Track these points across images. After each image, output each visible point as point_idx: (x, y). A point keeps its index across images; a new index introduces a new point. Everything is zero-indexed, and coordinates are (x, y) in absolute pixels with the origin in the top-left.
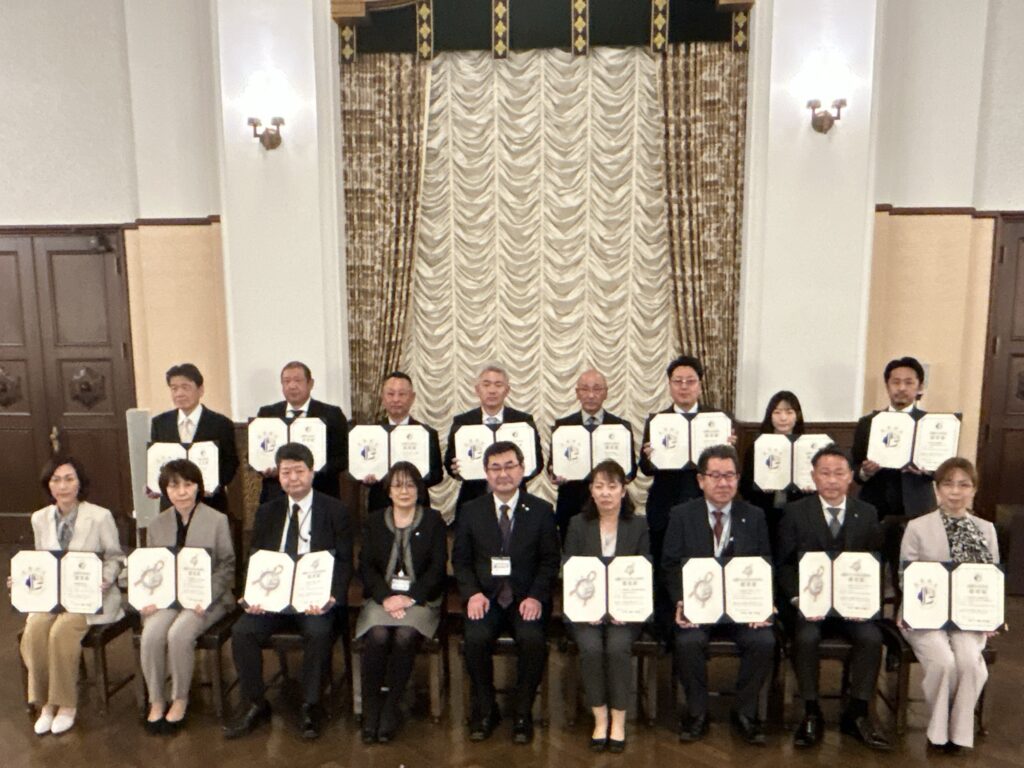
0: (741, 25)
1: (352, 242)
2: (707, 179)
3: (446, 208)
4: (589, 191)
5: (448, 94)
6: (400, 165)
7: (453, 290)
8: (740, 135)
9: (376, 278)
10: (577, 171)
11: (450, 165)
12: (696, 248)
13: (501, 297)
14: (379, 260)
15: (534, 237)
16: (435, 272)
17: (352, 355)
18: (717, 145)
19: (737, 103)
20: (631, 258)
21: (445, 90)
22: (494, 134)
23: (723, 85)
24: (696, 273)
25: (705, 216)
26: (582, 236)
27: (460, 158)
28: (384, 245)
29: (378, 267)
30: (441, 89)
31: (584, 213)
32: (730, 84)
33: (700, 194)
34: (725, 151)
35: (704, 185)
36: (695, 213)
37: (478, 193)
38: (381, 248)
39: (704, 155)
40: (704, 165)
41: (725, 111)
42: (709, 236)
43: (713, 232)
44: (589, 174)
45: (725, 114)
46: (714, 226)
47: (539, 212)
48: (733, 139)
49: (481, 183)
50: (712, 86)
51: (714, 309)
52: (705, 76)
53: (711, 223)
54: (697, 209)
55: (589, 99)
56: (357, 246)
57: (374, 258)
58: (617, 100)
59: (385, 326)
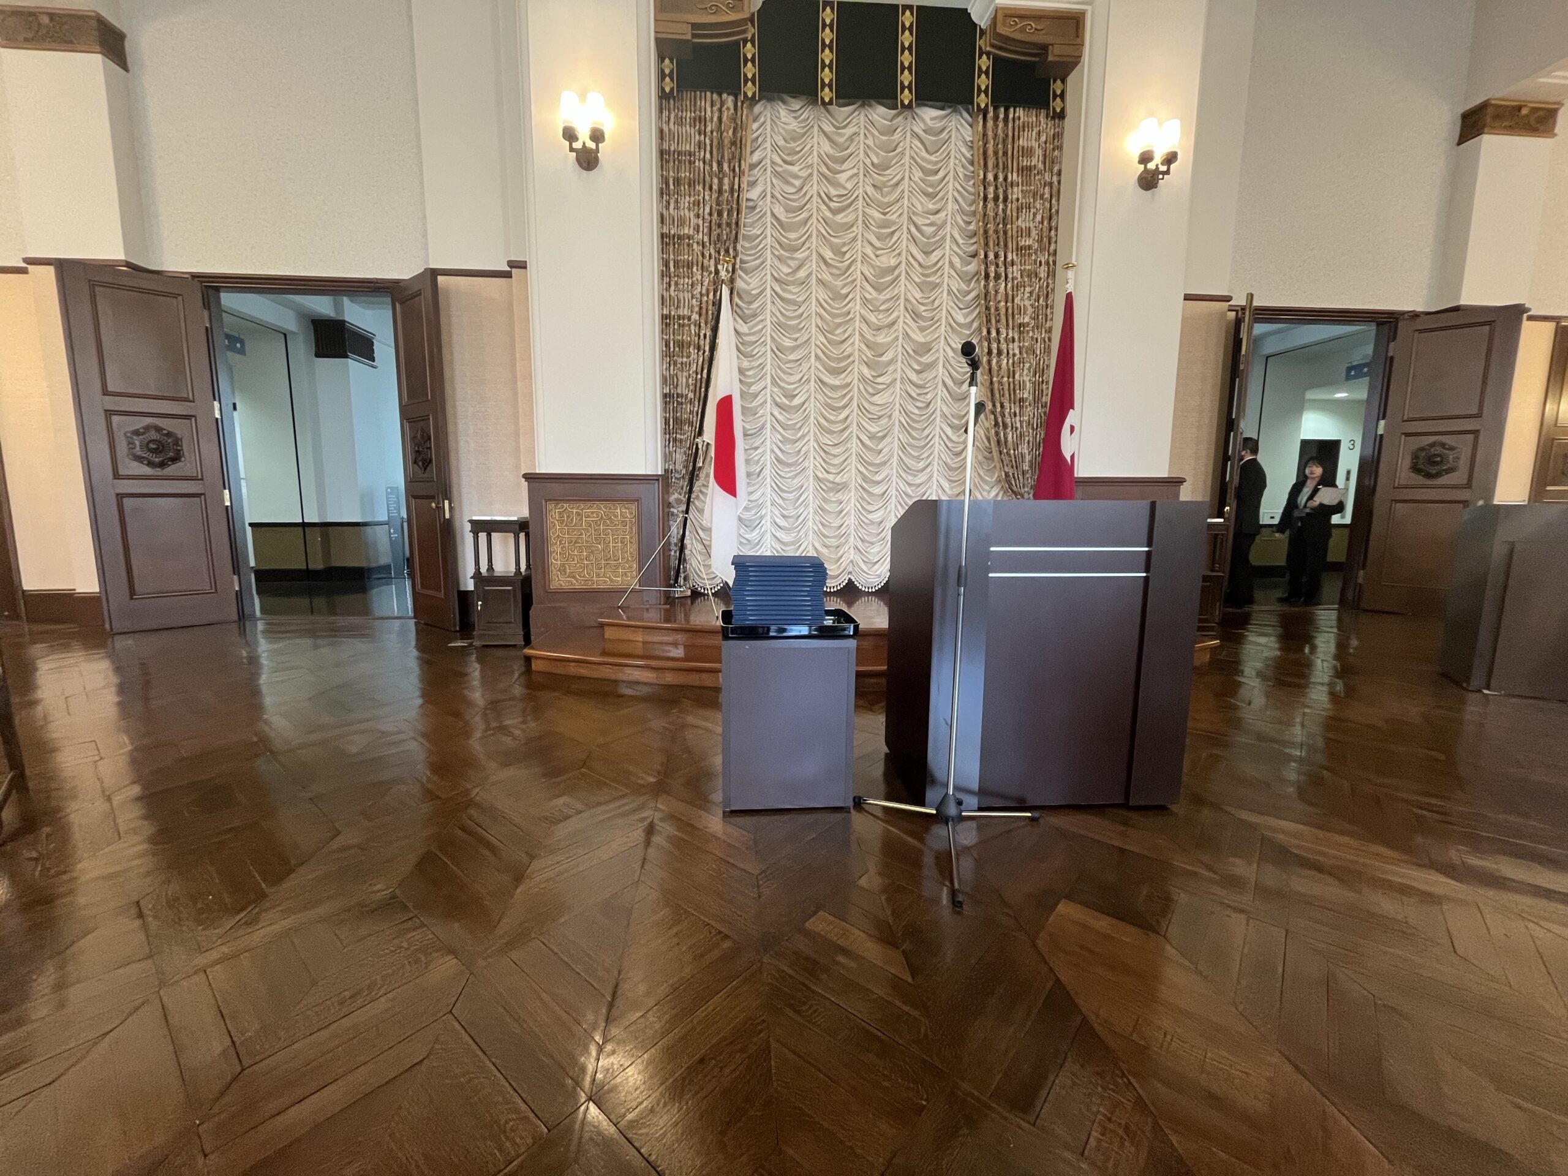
0: (1059, 92)
1: (668, 289)
2: (1022, 243)
3: (763, 262)
4: (904, 253)
5: (768, 145)
6: (720, 214)
7: (768, 347)
8: (1054, 201)
9: (692, 327)
10: (893, 233)
11: (769, 218)
12: (1010, 311)
13: (817, 356)
14: (697, 309)
15: (850, 297)
16: (750, 328)
17: (665, 410)
18: (1032, 211)
19: (1051, 171)
20: (944, 320)
21: (764, 140)
22: (813, 188)
23: (1039, 152)
24: (1011, 335)
25: (1019, 280)
26: (896, 298)
27: (779, 211)
28: (701, 295)
29: (695, 317)
30: (760, 140)
31: (899, 275)
32: (1045, 151)
33: (1015, 257)
34: (1039, 218)
35: (1019, 249)
36: (1010, 276)
37: (796, 249)
38: (699, 296)
39: (1020, 220)
40: (1020, 230)
41: (1040, 177)
42: (1023, 300)
43: (1027, 295)
44: (905, 236)
45: (1040, 180)
46: (1028, 289)
47: (855, 270)
48: (1047, 205)
49: (800, 238)
50: (1028, 152)
51: (1026, 372)
52: (1022, 142)
53: (1024, 287)
54: (1013, 273)
55: (906, 159)
56: (672, 294)
57: (691, 308)
58: (936, 163)
59: (701, 379)
